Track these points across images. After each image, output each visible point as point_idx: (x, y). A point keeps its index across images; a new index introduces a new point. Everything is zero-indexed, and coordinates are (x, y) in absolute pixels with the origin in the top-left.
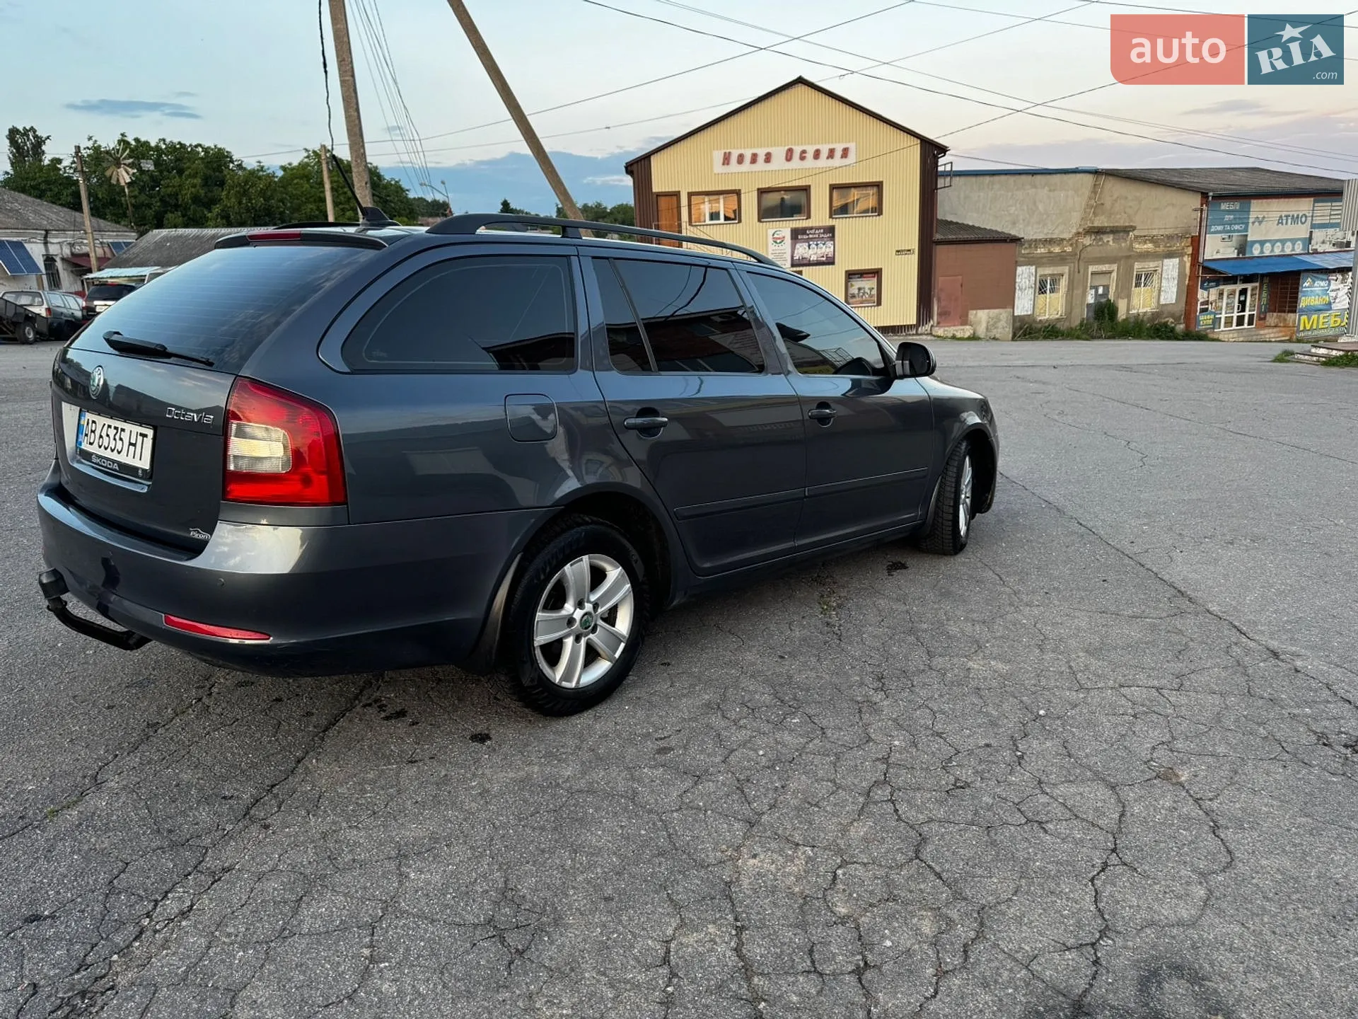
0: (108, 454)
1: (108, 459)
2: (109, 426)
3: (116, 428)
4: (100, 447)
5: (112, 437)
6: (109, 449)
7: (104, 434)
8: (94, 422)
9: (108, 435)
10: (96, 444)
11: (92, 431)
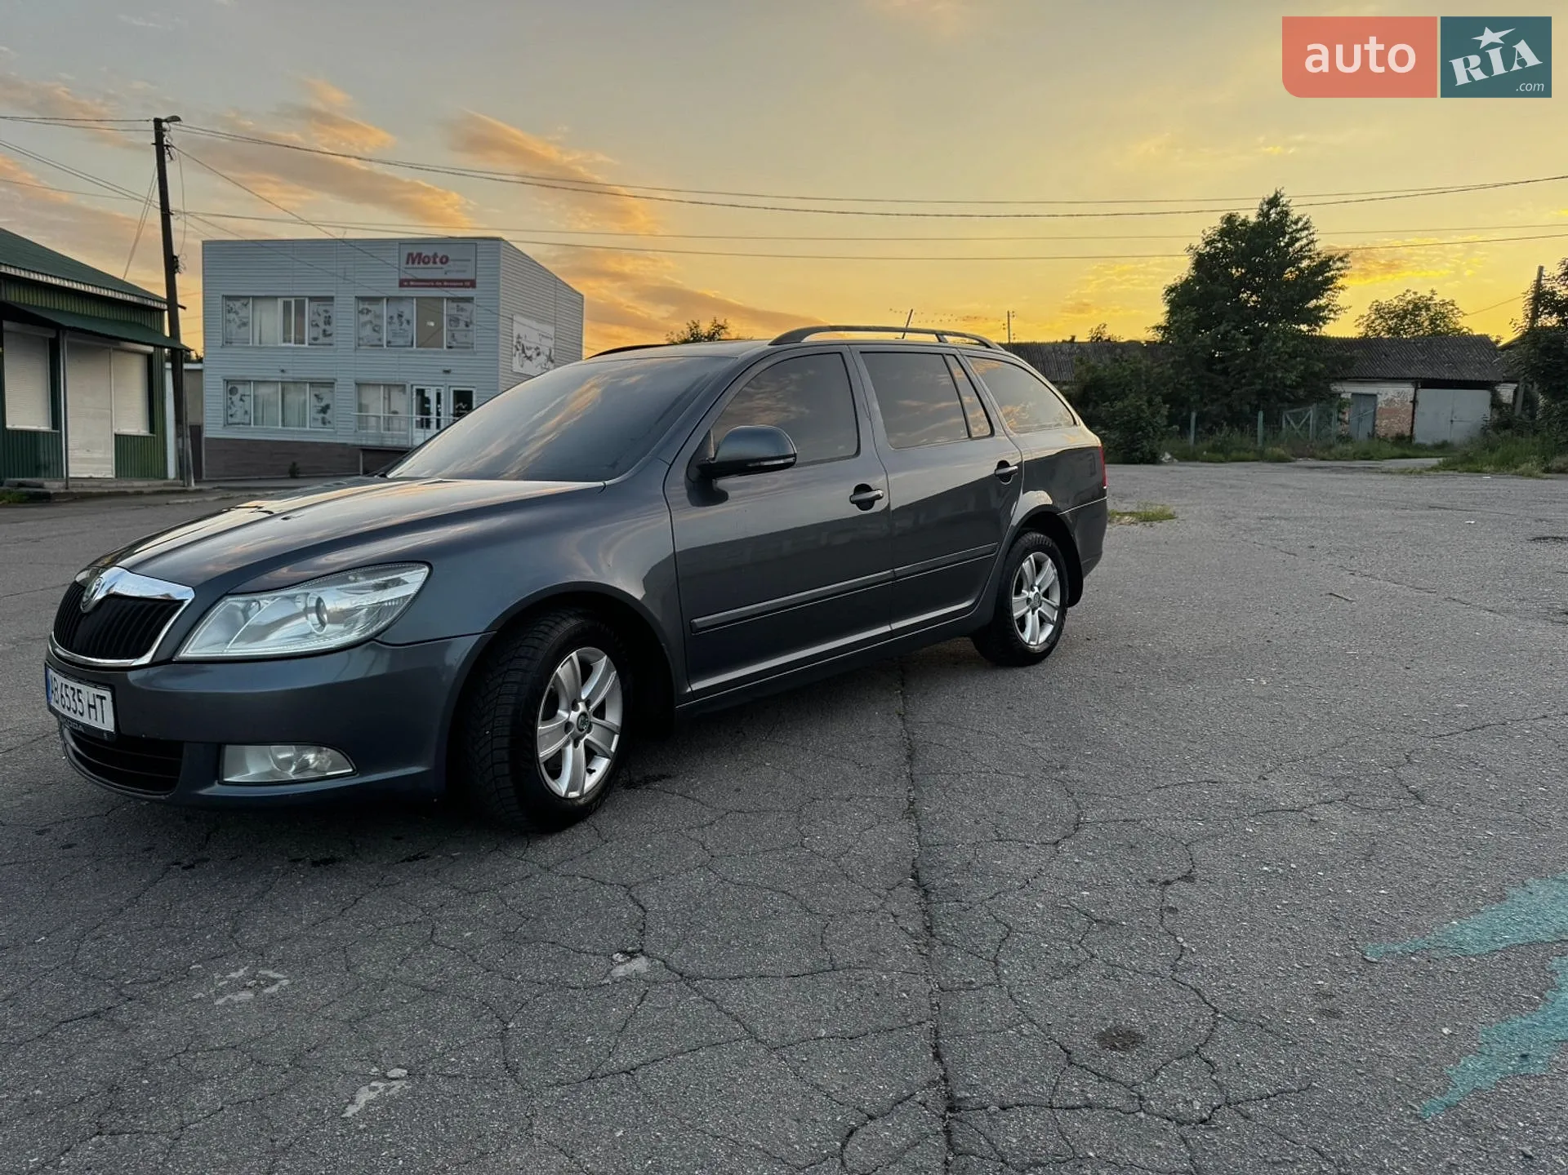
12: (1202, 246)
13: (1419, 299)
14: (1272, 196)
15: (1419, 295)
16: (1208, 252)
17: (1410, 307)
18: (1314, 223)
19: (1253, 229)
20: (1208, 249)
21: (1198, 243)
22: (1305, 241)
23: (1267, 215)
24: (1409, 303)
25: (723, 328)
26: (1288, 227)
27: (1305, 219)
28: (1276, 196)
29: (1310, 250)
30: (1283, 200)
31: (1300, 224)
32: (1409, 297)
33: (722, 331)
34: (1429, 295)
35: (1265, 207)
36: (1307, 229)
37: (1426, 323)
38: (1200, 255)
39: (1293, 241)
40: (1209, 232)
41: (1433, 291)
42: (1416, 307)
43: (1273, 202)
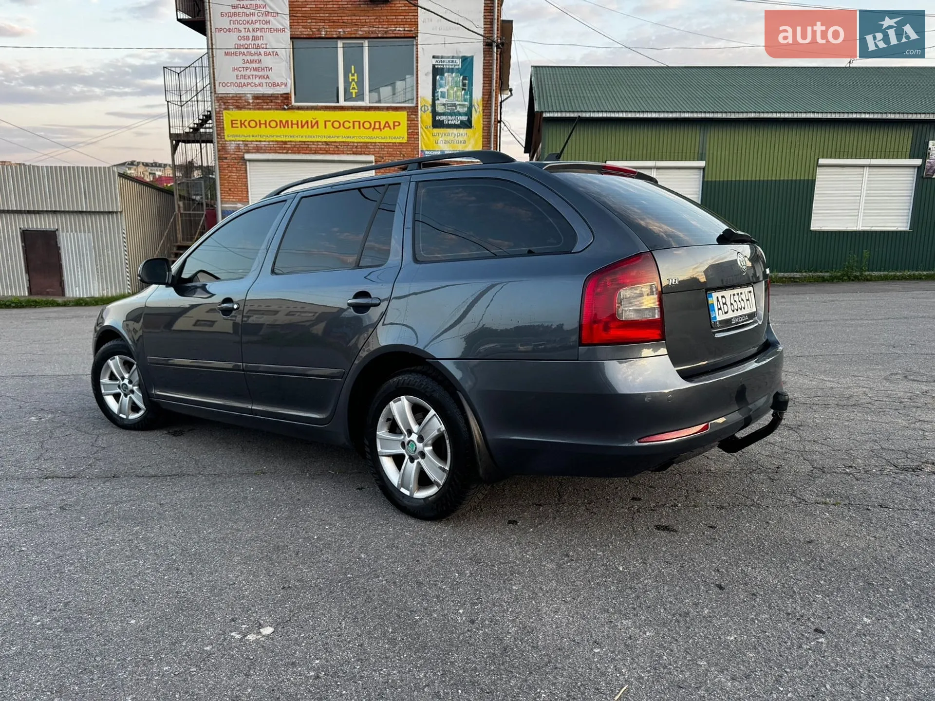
0: (740, 313)
1: (741, 316)
2: (734, 295)
3: (738, 294)
4: (733, 311)
5: (738, 301)
6: (739, 310)
7: (733, 302)
8: (723, 297)
9: (735, 301)
10: (730, 311)
11: (724, 304)
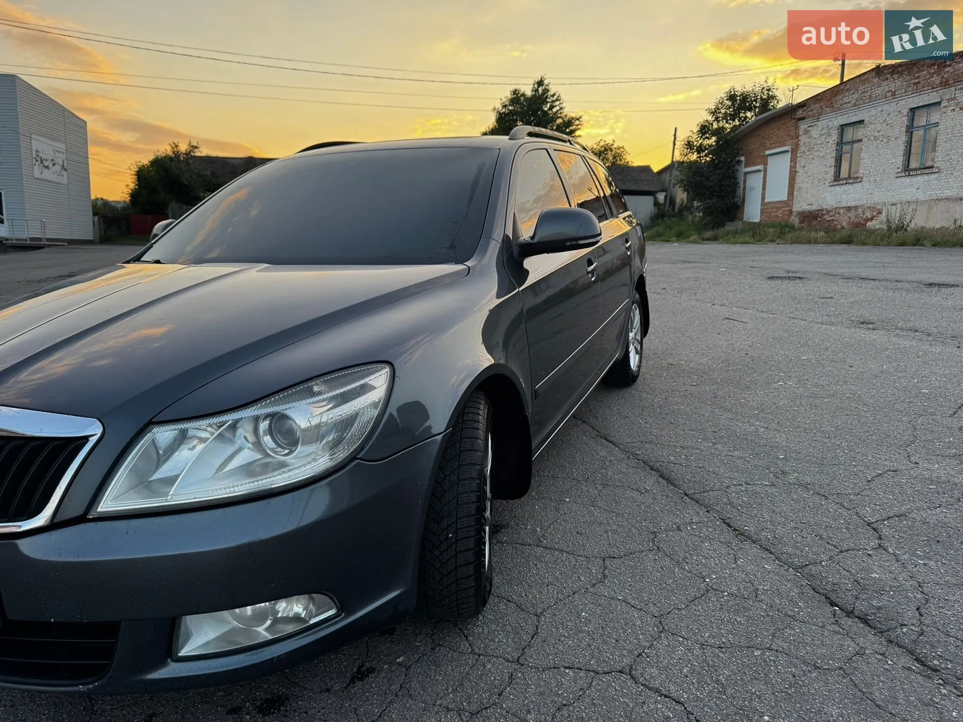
12: (500, 108)
13: (607, 145)
14: (539, 79)
15: (607, 143)
16: (504, 112)
17: (603, 149)
18: (563, 97)
19: (531, 99)
20: (504, 110)
21: (499, 106)
22: (558, 108)
23: (537, 90)
24: (601, 147)
25: (196, 147)
26: (549, 98)
27: (557, 94)
28: (541, 79)
29: (561, 113)
30: (546, 82)
31: (555, 98)
32: (602, 144)
33: (196, 150)
34: (611, 142)
35: (536, 86)
36: (559, 100)
37: (611, 158)
38: (500, 114)
39: (552, 107)
40: (504, 100)
41: (614, 141)
42: (606, 150)
43: (540, 83)
